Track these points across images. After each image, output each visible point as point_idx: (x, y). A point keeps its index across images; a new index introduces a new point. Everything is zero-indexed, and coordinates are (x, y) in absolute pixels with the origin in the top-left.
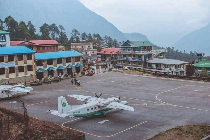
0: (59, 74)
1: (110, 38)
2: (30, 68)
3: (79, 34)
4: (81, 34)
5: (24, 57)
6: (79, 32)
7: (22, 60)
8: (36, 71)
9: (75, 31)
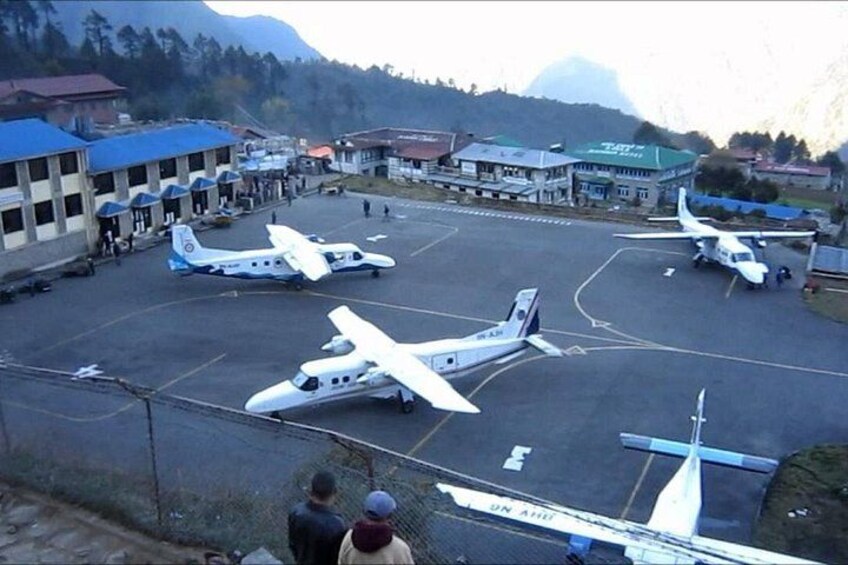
0: (168, 215)
1: (213, 43)
2: (73, 205)
3: (109, 27)
4: (117, 29)
5: (50, 167)
6: (110, 22)
7: (46, 176)
8: (94, 213)
9: (98, 18)
